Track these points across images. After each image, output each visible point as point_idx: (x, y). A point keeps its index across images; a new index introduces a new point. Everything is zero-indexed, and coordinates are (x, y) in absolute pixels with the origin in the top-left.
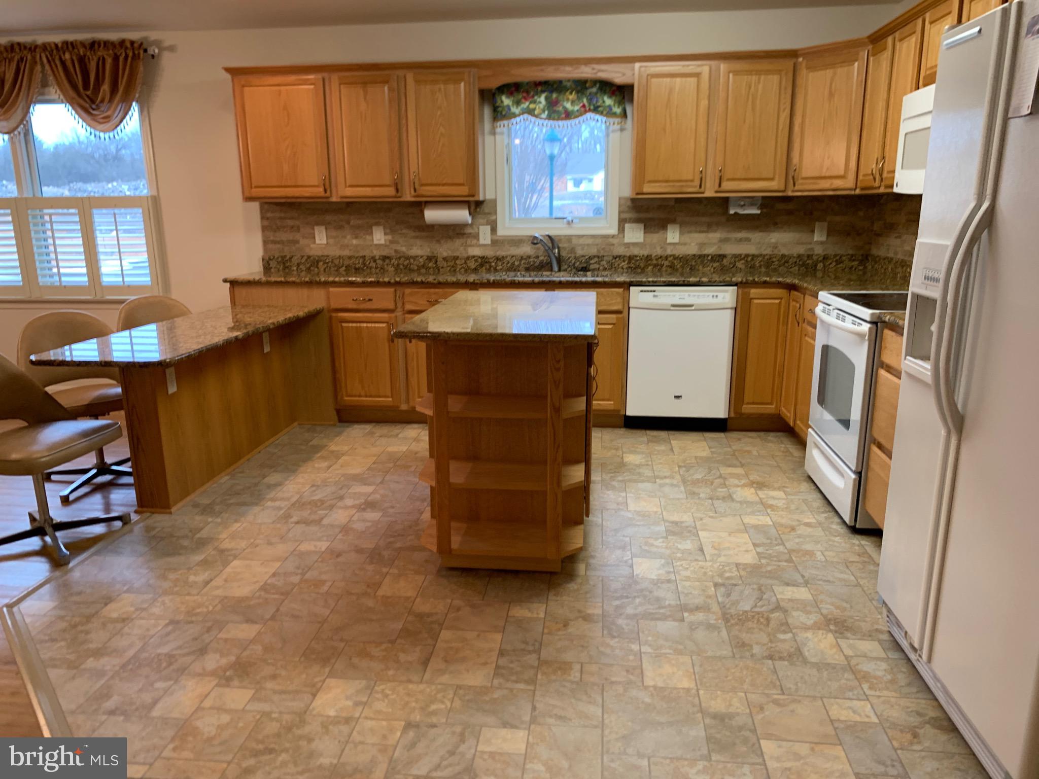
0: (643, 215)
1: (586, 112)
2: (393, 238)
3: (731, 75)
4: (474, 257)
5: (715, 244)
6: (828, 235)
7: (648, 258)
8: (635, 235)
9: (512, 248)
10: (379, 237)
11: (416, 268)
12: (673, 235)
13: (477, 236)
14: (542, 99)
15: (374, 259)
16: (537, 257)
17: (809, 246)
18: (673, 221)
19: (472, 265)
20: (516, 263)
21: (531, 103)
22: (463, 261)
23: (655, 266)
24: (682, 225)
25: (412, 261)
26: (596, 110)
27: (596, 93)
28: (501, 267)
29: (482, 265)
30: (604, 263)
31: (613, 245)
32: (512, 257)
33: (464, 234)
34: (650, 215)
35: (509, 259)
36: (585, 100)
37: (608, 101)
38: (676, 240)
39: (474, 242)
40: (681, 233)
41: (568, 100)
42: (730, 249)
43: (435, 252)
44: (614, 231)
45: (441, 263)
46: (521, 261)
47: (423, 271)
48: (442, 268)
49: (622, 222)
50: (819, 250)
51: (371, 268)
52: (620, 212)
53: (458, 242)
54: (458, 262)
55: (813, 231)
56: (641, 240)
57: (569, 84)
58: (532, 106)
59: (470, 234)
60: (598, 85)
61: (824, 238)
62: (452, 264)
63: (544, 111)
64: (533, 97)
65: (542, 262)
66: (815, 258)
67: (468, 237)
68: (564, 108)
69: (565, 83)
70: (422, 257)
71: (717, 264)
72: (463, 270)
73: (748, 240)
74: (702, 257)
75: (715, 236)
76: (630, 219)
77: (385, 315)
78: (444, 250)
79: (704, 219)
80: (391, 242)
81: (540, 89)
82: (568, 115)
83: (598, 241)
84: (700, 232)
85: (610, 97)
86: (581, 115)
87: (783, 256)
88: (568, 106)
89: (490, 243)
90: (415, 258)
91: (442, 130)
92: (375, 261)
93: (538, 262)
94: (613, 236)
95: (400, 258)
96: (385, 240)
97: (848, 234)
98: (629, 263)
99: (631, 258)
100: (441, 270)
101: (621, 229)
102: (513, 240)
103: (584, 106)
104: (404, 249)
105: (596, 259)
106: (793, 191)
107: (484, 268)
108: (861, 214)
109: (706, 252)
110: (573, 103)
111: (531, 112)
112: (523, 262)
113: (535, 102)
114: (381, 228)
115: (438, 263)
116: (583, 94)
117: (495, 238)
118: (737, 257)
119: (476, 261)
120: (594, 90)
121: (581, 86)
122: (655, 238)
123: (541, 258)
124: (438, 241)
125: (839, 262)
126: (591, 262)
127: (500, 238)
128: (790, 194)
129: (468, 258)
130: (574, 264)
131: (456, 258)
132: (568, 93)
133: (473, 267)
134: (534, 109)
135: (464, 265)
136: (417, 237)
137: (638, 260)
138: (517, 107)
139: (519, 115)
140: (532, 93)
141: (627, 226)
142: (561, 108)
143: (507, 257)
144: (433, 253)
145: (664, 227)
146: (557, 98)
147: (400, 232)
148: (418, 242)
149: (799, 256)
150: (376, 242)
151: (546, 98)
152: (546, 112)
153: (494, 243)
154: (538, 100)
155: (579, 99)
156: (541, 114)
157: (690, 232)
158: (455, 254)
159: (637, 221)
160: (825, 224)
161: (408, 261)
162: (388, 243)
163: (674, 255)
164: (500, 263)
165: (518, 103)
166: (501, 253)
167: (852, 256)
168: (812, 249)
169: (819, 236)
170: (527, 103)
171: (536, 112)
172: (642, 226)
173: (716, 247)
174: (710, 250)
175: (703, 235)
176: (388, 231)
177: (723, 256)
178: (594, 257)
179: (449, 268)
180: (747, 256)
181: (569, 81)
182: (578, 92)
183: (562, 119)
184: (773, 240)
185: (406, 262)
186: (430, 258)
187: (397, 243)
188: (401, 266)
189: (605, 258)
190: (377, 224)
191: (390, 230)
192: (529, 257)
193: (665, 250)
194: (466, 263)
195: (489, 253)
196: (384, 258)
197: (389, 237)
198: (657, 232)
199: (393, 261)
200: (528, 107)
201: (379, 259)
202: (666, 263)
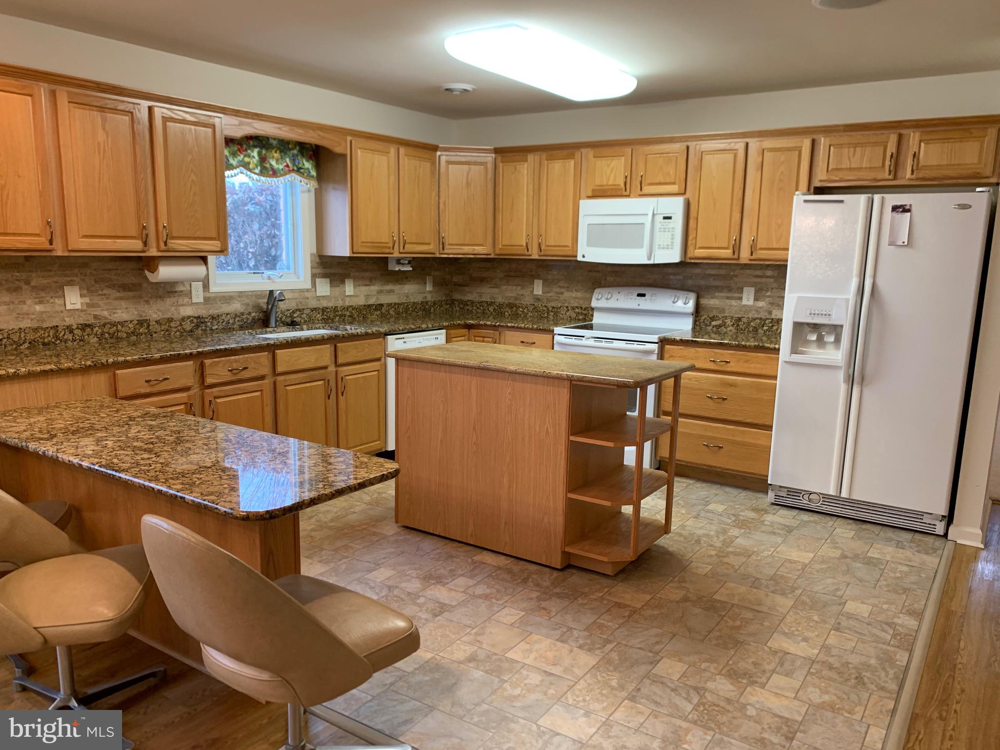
0: (327, 271)
1: (290, 171)
2: (91, 300)
3: (406, 159)
4: (189, 317)
5: (374, 295)
6: (433, 286)
7: (335, 309)
8: (324, 288)
9: (223, 306)
10: (74, 299)
11: (125, 335)
12: (349, 288)
13: (189, 294)
14: (255, 153)
15: (70, 329)
16: (250, 314)
17: (424, 295)
18: (348, 276)
19: (188, 326)
20: (231, 321)
21: (245, 156)
22: (178, 323)
23: (341, 316)
24: (355, 279)
25: (119, 327)
26: (299, 170)
27: (297, 155)
28: (216, 327)
29: (197, 326)
30: (305, 315)
31: (308, 298)
32: (227, 314)
33: (176, 292)
34: (333, 271)
35: (223, 317)
36: (288, 160)
37: (308, 165)
38: (352, 293)
39: (186, 300)
40: (355, 287)
41: (273, 157)
42: (385, 299)
43: (144, 314)
44: (308, 285)
45: (154, 327)
46: (235, 318)
47: (134, 338)
48: (155, 332)
49: (314, 276)
50: (429, 298)
51: (66, 341)
52: (312, 268)
53: (169, 301)
54: (172, 324)
55: (426, 283)
56: (328, 294)
57: (274, 143)
58: (247, 159)
59: (182, 291)
60: (298, 148)
61: (431, 289)
62: (166, 327)
63: (257, 167)
64: (246, 150)
65: (254, 319)
66: (429, 303)
67: (179, 296)
68: (271, 165)
69: (272, 141)
70: (131, 322)
71: (379, 312)
72: (178, 333)
73: (392, 291)
74: (369, 306)
75: (375, 288)
76: (319, 274)
77: (185, 394)
78: (154, 312)
79: (367, 274)
80: (88, 305)
81: (251, 143)
82: (275, 173)
83: (297, 295)
84: (366, 285)
85: (307, 161)
86: (285, 174)
87: (414, 303)
88: (273, 163)
89: (202, 300)
90: (122, 323)
91: (193, 177)
92: (71, 332)
93: (251, 318)
94: (308, 290)
95: (104, 325)
96: (82, 304)
97: (442, 285)
98: (323, 314)
99: (324, 310)
100: (154, 335)
101: (314, 284)
102: (224, 297)
103: (287, 166)
104: (106, 313)
105: (298, 313)
106: (440, 254)
107: (200, 328)
108: (447, 269)
109: (370, 303)
110: (277, 160)
111: (246, 166)
112: (237, 319)
113: (249, 156)
114: (76, 289)
115: (151, 327)
116: (285, 154)
117: (208, 295)
118: (389, 305)
119: (192, 322)
120: (295, 152)
121: (284, 146)
122: (337, 290)
123: (253, 314)
124: (147, 302)
125: (441, 306)
126: (295, 315)
127: (213, 295)
128: (438, 255)
129: (183, 319)
130: (281, 319)
131: (170, 320)
132: (273, 151)
133: (189, 329)
134: (249, 163)
135: (179, 328)
136: (121, 298)
137: (328, 312)
138: (234, 160)
139: (235, 168)
140: (245, 146)
141: (318, 280)
142: (268, 166)
143: (222, 315)
144: (141, 316)
145: (343, 282)
146: (265, 155)
147: (100, 292)
148: (123, 304)
149: (422, 302)
150: (69, 307)
151: (259, 154)
152: (259, 168)
153: (207, 300)
154: (252, 154)
155: (282, 158)
156: (254, 169)
157: (359, 286)
158: (166, 316)
159: (324, 276)
160: (431, 277)
161: (115, 328)
162: (85, 308)
163: (352, 306)
164: (215, 322)
165: (234, 155)
166: (214, 312)
167: (447, 301)
168: (425, 297)
169: (429, 287)
170: (242, 156)
171: (251, 166)
172: (328, 280)
173: (375, 297)
174: (372, 301)
175: (367, 287)
176: (85, 292)
177: (382, 305)
178: (297, 310)
179: (163, 333)
180: (395, 304)
181: (275, 139)
182: (281, 152)
183: (270, 176)
184: (406, 291)
185: (112, 331)
186: (141, 323)
187: (98, 306)
188: (107, 335)
189: (305, 312)
190: (71, 283)
191: (88, 290)
192: (242, 314)
193: (345, 302)
194: (181, 325)
195: (202, 312)
196: (84, 327)
197: (87, 300)
198: (338, 286)
199: (95, 330)
200: (243, 159)
201: (78, 328)
202: (348, 313)
